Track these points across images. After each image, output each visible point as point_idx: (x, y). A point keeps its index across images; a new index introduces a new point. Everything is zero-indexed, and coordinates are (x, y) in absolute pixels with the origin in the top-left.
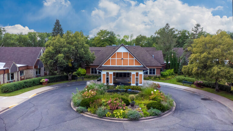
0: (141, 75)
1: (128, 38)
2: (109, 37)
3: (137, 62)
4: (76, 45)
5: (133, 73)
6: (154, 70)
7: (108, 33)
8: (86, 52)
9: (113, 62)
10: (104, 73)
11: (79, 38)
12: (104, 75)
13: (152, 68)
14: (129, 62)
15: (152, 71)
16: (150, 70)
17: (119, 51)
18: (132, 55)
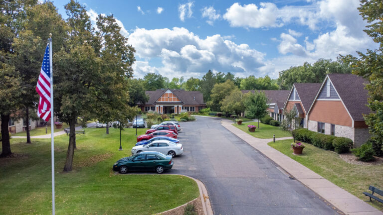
0: (180, 107)
1: (177, 82)
2: (157, 80)
3: (178, 99)
4: (137, 89)
5: (176, 106)
6: (194, 108)
7: (156, 76)
8: (144, 93)
9: (163, 99)
10: (157, 106)
11: (139, 84)
12: (157, 107)
13: (192, 106)
14: (173, 99)
15: (193, 109)
16: (191, 108)
17: (166, 92)
18: (175, 95)
